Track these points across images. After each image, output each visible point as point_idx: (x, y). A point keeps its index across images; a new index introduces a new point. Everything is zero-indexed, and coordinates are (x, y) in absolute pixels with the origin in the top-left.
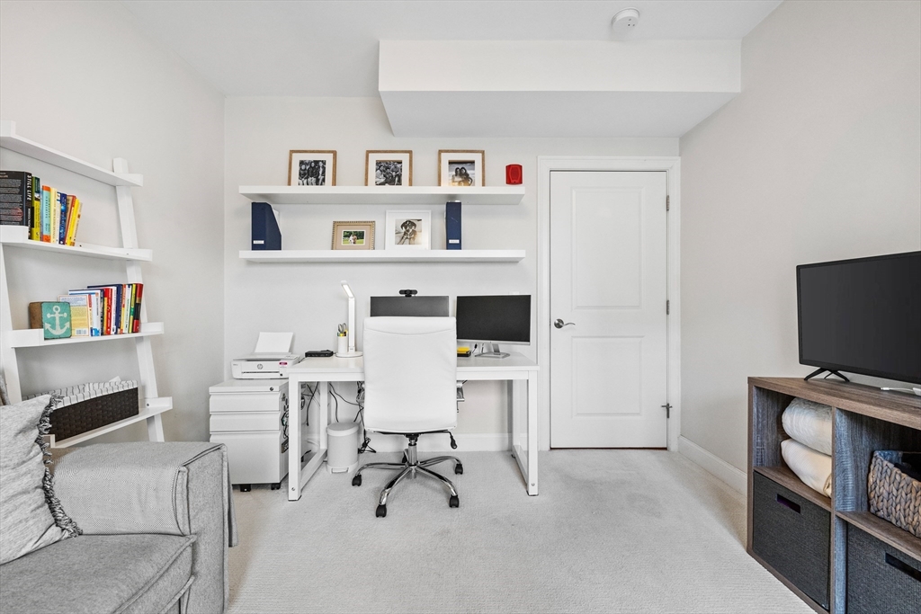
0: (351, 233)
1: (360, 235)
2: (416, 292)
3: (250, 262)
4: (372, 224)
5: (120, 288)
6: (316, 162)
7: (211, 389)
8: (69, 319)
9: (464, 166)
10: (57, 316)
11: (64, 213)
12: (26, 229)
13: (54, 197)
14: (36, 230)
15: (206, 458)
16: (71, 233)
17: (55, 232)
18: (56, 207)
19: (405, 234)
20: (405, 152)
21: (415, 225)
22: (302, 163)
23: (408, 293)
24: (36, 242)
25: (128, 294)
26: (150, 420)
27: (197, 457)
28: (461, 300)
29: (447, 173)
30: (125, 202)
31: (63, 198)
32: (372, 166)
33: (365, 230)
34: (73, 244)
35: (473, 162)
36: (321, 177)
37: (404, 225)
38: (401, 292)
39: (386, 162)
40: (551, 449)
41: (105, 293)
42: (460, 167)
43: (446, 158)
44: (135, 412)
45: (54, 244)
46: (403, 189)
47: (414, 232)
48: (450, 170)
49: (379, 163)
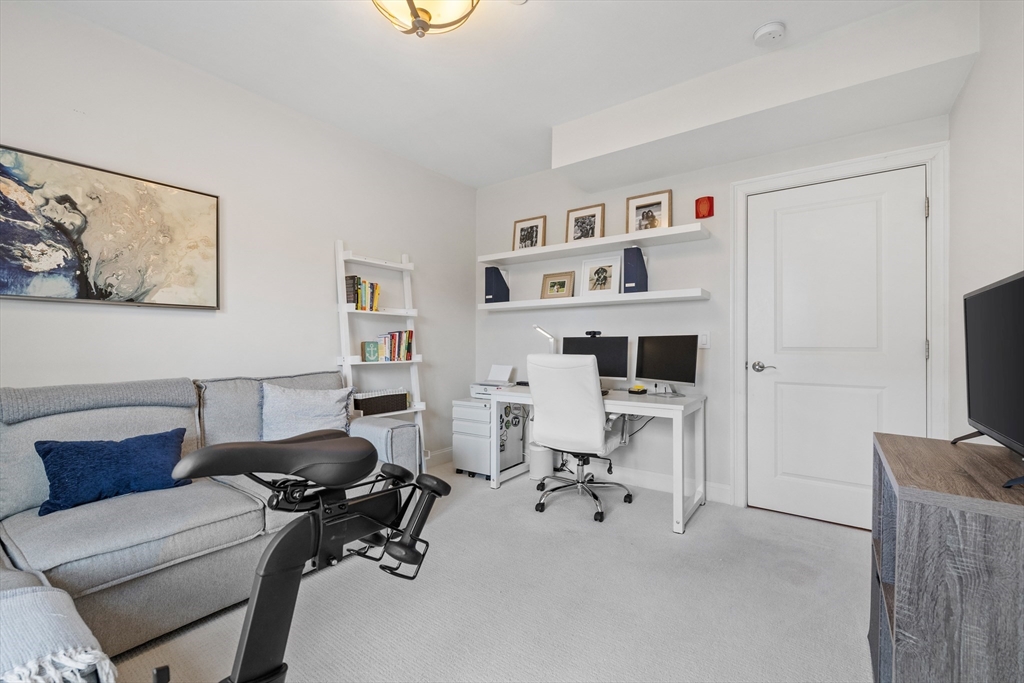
0: (555, 284)
1: (562, 285)
2: (599, 333)
3: (491, 312)
4: (572, 274)
5: (400, 333)
6: (532, 228)
7: (454, 402)
8: (377, 351)
9: (651, 208)
10: (372, 349)
11: (372, 293)
12: (354, 304)
13: (368, 285)
14: (359, 305)
15: (405, 429)
16: (375, 304)
17: (368, 305)
18: (369, 291)
19: (597, 280)
20: (598, 205)
21: (605, 271)
22: (522, 230)
23: (593, 334)
24: (359, 311)
25: (405, 336)
26: (416, 413)
27: (399, 427)
28: (642, 340)
29: (635, 218)
30: (407, 280)
31: (372, 286)
32: (572, 223)
33: (566, 280)
34: (377, 310)
35: (659, 204)
36: (534, 240)
37: (597, 272)
38: (587, 333)
39: (582, 218)
40: (748, 506)
41: (393, 337)
42: (646, 210)
43: (634, 204)
44: (404, 408)
45: (368, 311)
46: (596, 241)
47: (605, 278)
48: (637, 216)
49: (577, 220)
